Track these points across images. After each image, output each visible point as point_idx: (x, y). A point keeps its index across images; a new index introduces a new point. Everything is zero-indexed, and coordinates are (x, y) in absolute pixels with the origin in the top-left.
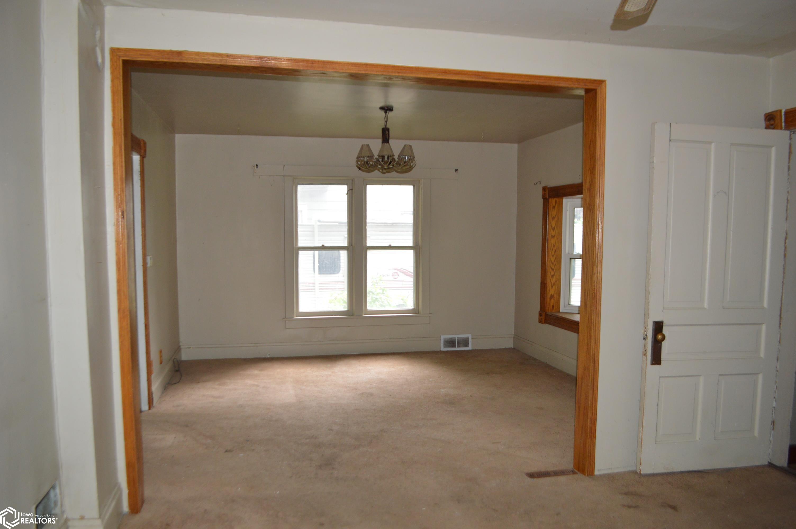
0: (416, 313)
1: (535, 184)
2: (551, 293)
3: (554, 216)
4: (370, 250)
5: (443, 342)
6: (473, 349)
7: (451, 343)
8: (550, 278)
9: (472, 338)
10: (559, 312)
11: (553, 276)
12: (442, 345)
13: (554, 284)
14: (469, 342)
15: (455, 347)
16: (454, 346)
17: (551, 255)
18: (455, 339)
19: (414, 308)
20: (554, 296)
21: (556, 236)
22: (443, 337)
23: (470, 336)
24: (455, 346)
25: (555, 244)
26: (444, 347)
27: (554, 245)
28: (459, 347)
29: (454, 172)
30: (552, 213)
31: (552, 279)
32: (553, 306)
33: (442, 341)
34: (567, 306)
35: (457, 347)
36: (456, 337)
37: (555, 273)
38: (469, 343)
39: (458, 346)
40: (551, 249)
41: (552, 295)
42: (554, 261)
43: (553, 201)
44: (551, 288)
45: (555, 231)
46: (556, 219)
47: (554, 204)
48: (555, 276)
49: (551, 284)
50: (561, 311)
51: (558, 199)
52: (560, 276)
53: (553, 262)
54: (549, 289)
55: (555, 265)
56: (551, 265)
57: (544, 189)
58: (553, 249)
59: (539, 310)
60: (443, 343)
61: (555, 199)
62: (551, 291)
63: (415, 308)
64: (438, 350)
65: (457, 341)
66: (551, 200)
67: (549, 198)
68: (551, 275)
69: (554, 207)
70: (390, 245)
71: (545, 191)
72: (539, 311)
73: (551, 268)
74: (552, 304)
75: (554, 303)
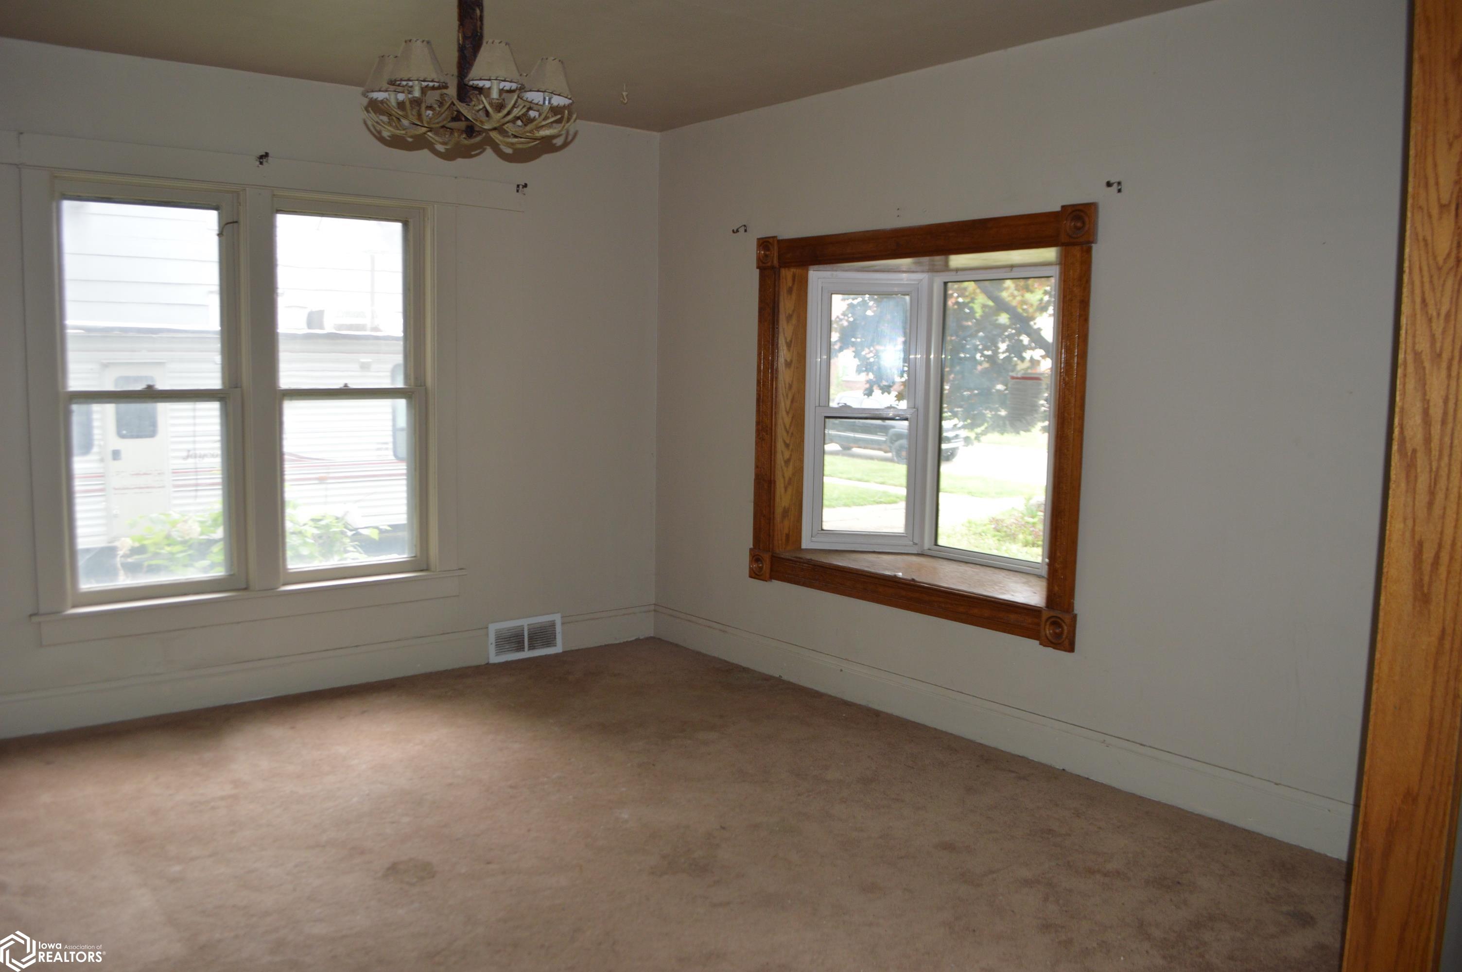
0: (422, 571)
1: (733, 231)
2: (783, 506)
3: (791, 313)
4: (291, 400)
5: (494, 640)
6: (564, 650)
7: (514, 640)
8: (782, 467)
9: (563, 624)
10: (799, 548)
11: (787, 462)
12: (492, 649)
13: (790, 482)
14: (555, 633)
15: (524, 651)
16: (521, 648)
17: (784, 409)
18: (523, 630)
19: (413, 555)
20: (790, 509)
21: (794, 362)
22: (493, 628)
23: (557, 618)
24: (524, 648)
25: (792, 382)
26: (497, 654)
27: (789, 384)
28: (533, 649)
29: (516, 191)
30: (786, 305)
31: (785, 468)
32: (788, 536)
33: (492, 638)
34: (818, 533)
35: (529, 649)
36: (525, 623)
37: (791, 455)
38: (555, 636)
39: (532, 647)
40: (785, 395)
41: (785, 508)
42: (790, 426)
43: (787, 274)
44: (783, 490)
45: (792, 349)
46: (794, 321)
47: (790, 284)
48: (791, 463)
49: (784, 480)
50: (804, 546)
51: (798, 270)
52: (801, 461)
53: (788, 427)
54: (781, 495)
55: (792, 434)
56: (785, 434)
57: (764, 244)
58: (787, 395)
59: (752, 546)
60: (494, 644)
61: (793, 270)
62: (783, 499)
63: (418, 554)
64: (481, 661)
65: (529, 634)
66: (784, 272)
67: (780, 267)
68: (783, 458)
69: (790, 291)
70: (346, 385)
71: (768, 250)
72: (751, 550)
73: (785, 442)
74: (786, 531)
75: (789, 528)
